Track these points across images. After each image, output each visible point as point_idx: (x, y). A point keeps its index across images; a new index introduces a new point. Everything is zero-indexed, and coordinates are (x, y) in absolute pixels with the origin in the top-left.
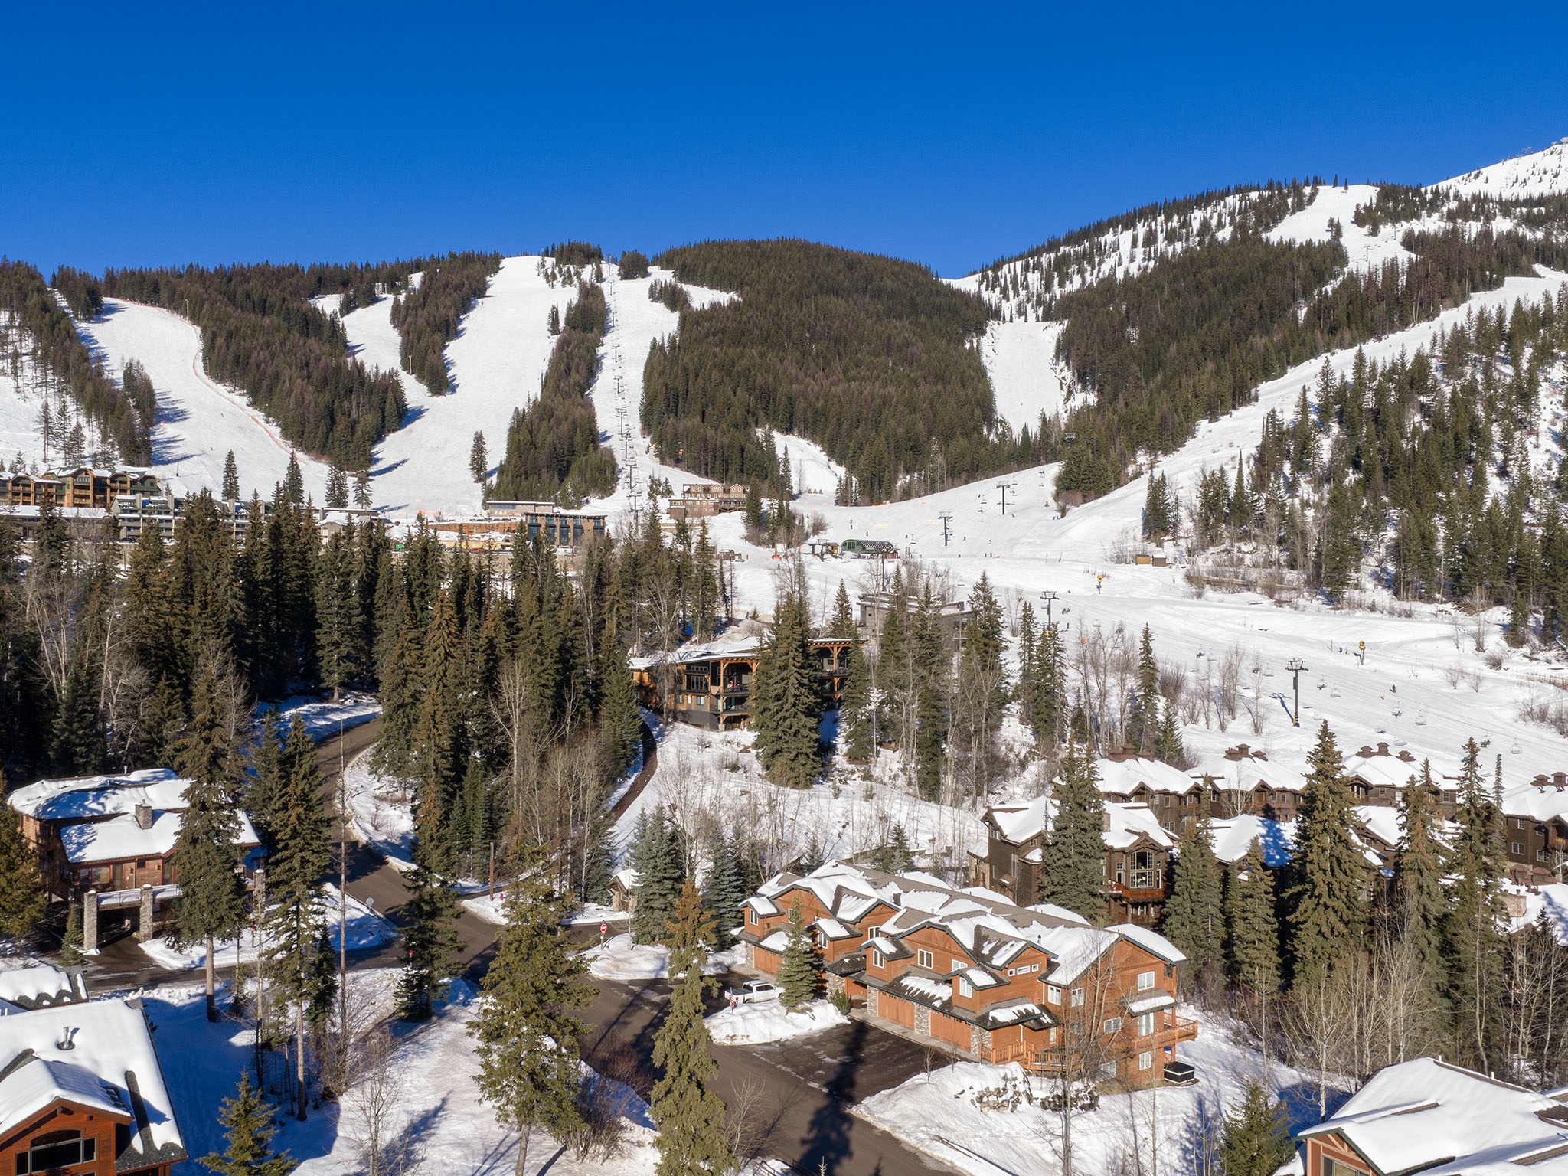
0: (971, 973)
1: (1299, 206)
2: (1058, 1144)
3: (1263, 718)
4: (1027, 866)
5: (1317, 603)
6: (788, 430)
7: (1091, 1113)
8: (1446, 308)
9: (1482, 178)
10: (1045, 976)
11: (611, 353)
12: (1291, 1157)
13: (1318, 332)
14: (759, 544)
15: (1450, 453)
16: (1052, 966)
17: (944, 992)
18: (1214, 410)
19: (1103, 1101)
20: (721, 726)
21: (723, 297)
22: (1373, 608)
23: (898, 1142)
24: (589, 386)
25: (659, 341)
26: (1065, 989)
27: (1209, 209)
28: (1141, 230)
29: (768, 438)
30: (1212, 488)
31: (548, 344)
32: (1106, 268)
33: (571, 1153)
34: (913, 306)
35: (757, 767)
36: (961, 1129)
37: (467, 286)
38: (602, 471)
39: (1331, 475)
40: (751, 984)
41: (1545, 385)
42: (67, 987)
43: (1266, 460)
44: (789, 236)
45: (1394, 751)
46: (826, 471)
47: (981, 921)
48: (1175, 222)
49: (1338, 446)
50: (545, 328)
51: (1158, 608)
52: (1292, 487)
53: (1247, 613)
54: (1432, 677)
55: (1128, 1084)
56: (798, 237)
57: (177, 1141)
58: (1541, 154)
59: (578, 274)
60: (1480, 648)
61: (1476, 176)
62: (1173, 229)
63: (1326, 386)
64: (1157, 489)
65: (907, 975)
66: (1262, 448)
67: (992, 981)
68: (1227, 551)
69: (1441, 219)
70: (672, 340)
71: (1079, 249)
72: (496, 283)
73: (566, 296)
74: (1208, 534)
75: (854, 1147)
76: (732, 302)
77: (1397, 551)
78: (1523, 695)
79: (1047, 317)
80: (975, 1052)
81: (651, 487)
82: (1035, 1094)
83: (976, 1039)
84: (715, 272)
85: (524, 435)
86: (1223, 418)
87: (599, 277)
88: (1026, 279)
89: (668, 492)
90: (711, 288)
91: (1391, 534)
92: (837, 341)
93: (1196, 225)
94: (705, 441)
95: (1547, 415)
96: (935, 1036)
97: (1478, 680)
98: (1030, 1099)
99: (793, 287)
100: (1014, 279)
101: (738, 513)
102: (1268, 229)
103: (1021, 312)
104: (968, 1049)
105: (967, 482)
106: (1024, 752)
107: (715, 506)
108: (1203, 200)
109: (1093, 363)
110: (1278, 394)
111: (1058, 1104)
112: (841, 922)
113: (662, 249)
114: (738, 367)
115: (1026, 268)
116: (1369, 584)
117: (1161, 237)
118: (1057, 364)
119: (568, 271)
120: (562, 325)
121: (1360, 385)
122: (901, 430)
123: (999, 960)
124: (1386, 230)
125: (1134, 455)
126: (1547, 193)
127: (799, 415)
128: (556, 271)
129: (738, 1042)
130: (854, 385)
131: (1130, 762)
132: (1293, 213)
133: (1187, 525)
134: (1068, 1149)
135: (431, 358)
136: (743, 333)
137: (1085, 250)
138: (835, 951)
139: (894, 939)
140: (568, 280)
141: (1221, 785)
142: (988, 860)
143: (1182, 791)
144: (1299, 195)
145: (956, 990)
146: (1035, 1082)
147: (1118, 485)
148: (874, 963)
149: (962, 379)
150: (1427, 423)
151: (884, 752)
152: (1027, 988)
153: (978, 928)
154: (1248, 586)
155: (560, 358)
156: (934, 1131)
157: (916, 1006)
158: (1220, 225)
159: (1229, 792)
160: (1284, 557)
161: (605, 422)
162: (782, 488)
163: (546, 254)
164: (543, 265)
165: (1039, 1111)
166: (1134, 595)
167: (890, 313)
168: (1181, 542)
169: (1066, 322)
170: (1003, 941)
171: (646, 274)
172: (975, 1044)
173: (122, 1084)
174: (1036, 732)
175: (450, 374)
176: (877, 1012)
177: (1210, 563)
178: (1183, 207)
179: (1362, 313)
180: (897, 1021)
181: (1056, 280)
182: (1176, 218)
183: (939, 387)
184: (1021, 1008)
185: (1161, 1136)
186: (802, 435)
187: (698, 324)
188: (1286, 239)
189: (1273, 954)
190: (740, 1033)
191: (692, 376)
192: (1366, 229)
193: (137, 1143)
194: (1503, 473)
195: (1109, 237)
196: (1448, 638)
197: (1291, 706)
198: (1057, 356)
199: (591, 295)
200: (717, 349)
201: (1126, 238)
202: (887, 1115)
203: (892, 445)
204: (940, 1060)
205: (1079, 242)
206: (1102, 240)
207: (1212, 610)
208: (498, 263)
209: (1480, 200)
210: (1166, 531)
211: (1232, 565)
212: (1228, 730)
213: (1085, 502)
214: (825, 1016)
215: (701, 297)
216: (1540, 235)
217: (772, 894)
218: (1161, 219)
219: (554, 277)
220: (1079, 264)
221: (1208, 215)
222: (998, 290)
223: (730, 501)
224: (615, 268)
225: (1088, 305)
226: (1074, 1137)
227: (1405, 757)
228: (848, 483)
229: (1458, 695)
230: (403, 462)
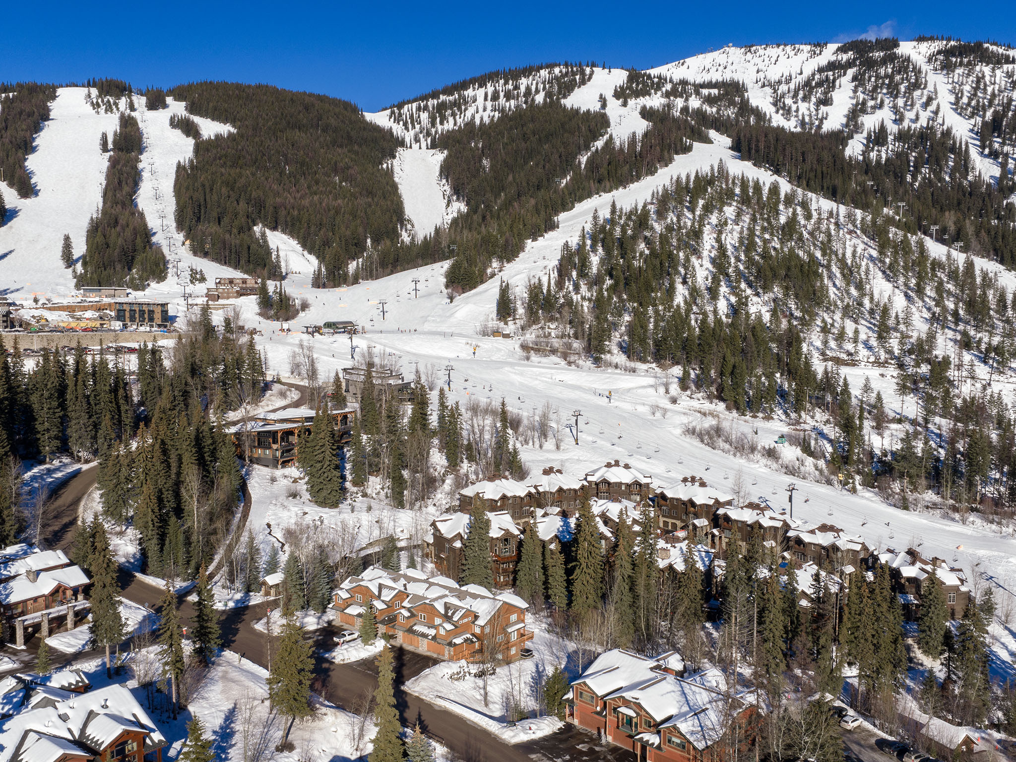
0: (445, 625)
1: (583, 82)
2: (482, 692)
3: (561, 440)
4: (453, 549)
5: (589, 363)
6: (274, 228)
7: (493, 677)
8: (661, 167)
9: (686, 65)
10: (473, 622)
11: (148, 168)
12: (569, 691)
13: (592, 181)
14: (268, 318)
15: (658, 272)
16: (476, 617)
17: (432, 632)
18: (536, 234)
19: (498, 670)
20: (280, 466)
21: (225, 129)
22: (616, 367)
23: (422, 700)
24: (135, 192)
25: (182, 161)
26: (482, 627)
27: (531, 78)
28: (490, 89)
29: (263, 235)
30: (535, 291)
31: (103, 162)
32: (469, 114)
33: (297, 721)
34: (349, 138)
35: (307, 496)
36: (445, 691)
37: (36, 114)
38: (157, 265)
39: (597, 281)
40: (345, 633)
41: (708, 227)
42: (79, 679)
43: (563, 271)
44: (264, 82)
45: (622, 464)
46: (301, 258)
47: (446, 600)
48: (510, 86)
49: (602, 262)
50: (98, 147)
51: (507, 369)
52: (577, 288)
53: (553, 371)
54: (643, 410)
55: (508, 662)
56: (270, 84)
57: (163, 738)
58: (718, 52)
59: (116, 104)
60: (667, 392)
61: (683, 64)
62: (509, 91)
63: (596, 224)
64: (505, 291)
65: (415, 624)
66: (561, 261)
67: (453, 627)
68: (542, 328)
69: (662, 96)
70: (191, 161)
71: (451, 98)
72: (56, 107)
73: (110, 124)
74: (532, 317)
75: (409, 704)
76: (230, 134)
77: (631, 330)
78: (685, 420)
79: (433, 146)
80: (446, 657)
81: (191, 275)
82: (472, 671)
83: (447, 652)
84: (215, 110)
85: (99, 239)
86: (540, 238)
87: (132, 108)
88: (419, 117)
89: (203, 279)
90: (213, 120)
91: (627, 318)
92: (302, 164)
93: (523, 89)
94: (224, 243)
95: (707, 246)
96: (429, 651)
97: (665, 411)
98: (470, 674)
99: (270, 123)
100: (412, 117)
101: (255, 297)
102: (565, 97)
103: (417, 140)
104: (444, 655)
105: (392, 273)
106: (443, 471)
107: (237, 292)
108: (527, 71)
109: (463, 184)
110: (570, 223)
111: (481, 675)
112: (383, 601)
113: (173, 84)
114: (238, 185)
115: (419, 109)
116: (615, 349)
117: (502, 94)
118: (441, 180)
119: (109, 101)
120: (110, 146)
121: (612, 222)
122: (348, 233)
123: (455, 618)
124: (632, 102)
125: (491, 262)
126: (720, 79)
127: (282, 219)
128: (100, 101)
129: (346, 662)
130: (316, 198)
131: (497, 482)
132: (579, 87)
133: (521, 311)
134: (486, 694)
135: (18, 172)
136: (239, 158)
137: (455, 100)
138: (381, 615)
139: (409, 610)
140: (109, 109)
141: (541, 489)
142: (433, 544)
143: (523, 495)
144: (583, 73)
145: (438, 631)
146: (471, 666)
147: (482, 282)
148: (400, 619)
149: (383, 193)
150: (648, 249)
151: (372, 479)
152: (466, 628)
153: (446, 603)
154: (554, 351)
155: (114, 174)
156: (435, 693)
157: (420, 638)
158: (537, 91)
159: (544, 492)
160: (572, 332)
161: (152, 222)
162: (277, 273)
163: (89, 85)
164: (89, 96)
165: (473, 678)
166: (494, 358)
167: (334, 143)
168: (517, 321)
169: (446, 152)
170: (457, 609)
171: (165, 106)
172: (447, 653)
173: (133, 719)
174: (448, 459)
175: (33, 181)
176: (401, 639)
177: (533, 336)
178: (514, 75)
179: (616, 170)
180: (411, 645)
181: (438, 119)
182: (511, 82)
183: (370, 200)
184: (464, 636)
185: (522, 682)
186: (284, 231)
187: (208, 150)
188: (575, 107)
189: (564, 590)
190: (346, 657)
191: (208, 191)
192: (621, 101)
193: (148, 741)
194: (684, 282)
195: (469, 93)
196: (652, 386)
197: (574, 432)
198: (441, 175)
199: (128, 123)
200: (223, 170)
201: (480, 93)
202: (416, 689)
203: (343, 243)
204: (435, 662)
205: (451, 93)
206: (466, 93)
207: (535, 369)
208: (55, 92)
209: (684, 83)
210: (510, 315)
211: (545, 336)
212: (544, 448)
213: (464, 293)
214: (379, 645)
215: (210, 128)
216: (714, 110)
217: (348, 588)
218: (502, 82)
219: (99, 106)
220: (452, 109)
221: (530, 83)
222: (401, 123)
223: (246, 289)
224: (144, 100)
225: (459, 142)
226: (489, 688)
227: (627, 467)
228: (320, 270)
229: (655, 420)
230: (11, 252)
